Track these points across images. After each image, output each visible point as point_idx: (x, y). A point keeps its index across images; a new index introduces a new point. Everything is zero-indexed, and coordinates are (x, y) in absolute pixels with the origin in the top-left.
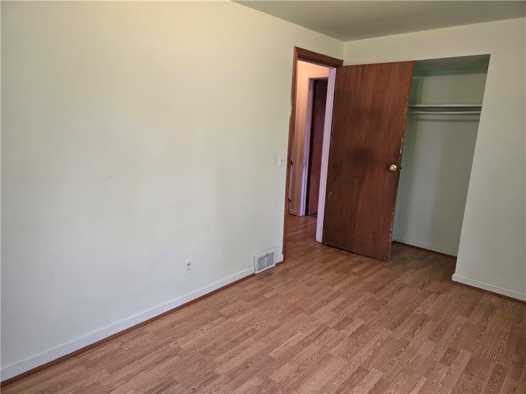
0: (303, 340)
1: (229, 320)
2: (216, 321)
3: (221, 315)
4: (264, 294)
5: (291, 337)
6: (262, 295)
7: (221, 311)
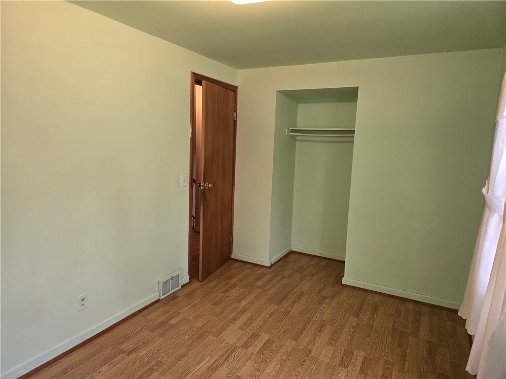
0: (212, 366)
1: (132, 355)
2: (116, 360)
3: (123, 352)
4: (169, 320)
5: (199, 364)
6: (167, 322)
7: (122, 347)
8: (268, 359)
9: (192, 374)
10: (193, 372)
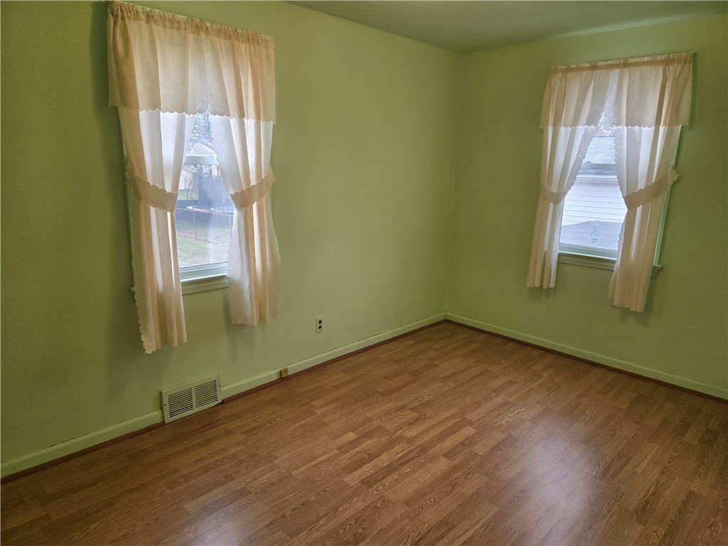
8: (350, 525)
9: (479, 525)
10: (477, 527)
